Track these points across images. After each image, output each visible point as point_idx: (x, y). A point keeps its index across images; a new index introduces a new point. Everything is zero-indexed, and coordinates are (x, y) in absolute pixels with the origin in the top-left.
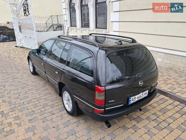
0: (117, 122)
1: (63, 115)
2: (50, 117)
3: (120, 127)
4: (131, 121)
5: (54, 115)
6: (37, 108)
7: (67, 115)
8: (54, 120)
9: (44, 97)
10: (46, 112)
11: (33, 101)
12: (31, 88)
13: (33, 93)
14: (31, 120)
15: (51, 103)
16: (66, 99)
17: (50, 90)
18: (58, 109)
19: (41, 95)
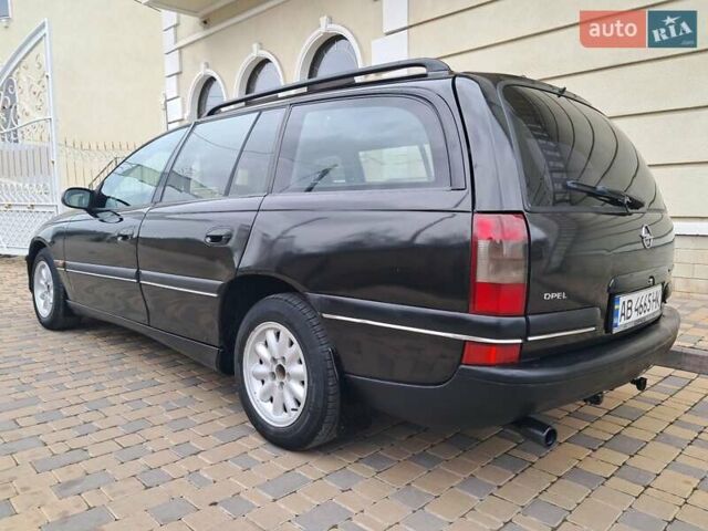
0: (535, 459)
1: (250, 454)
2: (183, 467)
3: (559, 478)
4: (594, 451)
5: (199, 456)
6: (94, 437)
7: (269, 451)
8: (206, 476)
9: (124, 397)
10: (150, 448)
11: (64, 412)
12: (47, 370)
13: (61, 386)
14: (71, 484)
15: (170, 417)
16: (263, 369)
17: (153, 374)
18: (214, 435)
19: (107, 392)
